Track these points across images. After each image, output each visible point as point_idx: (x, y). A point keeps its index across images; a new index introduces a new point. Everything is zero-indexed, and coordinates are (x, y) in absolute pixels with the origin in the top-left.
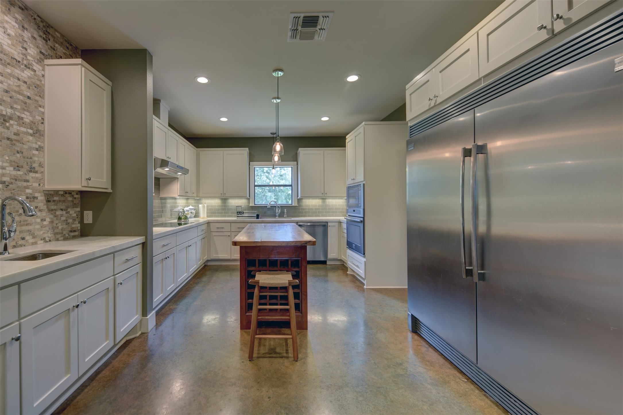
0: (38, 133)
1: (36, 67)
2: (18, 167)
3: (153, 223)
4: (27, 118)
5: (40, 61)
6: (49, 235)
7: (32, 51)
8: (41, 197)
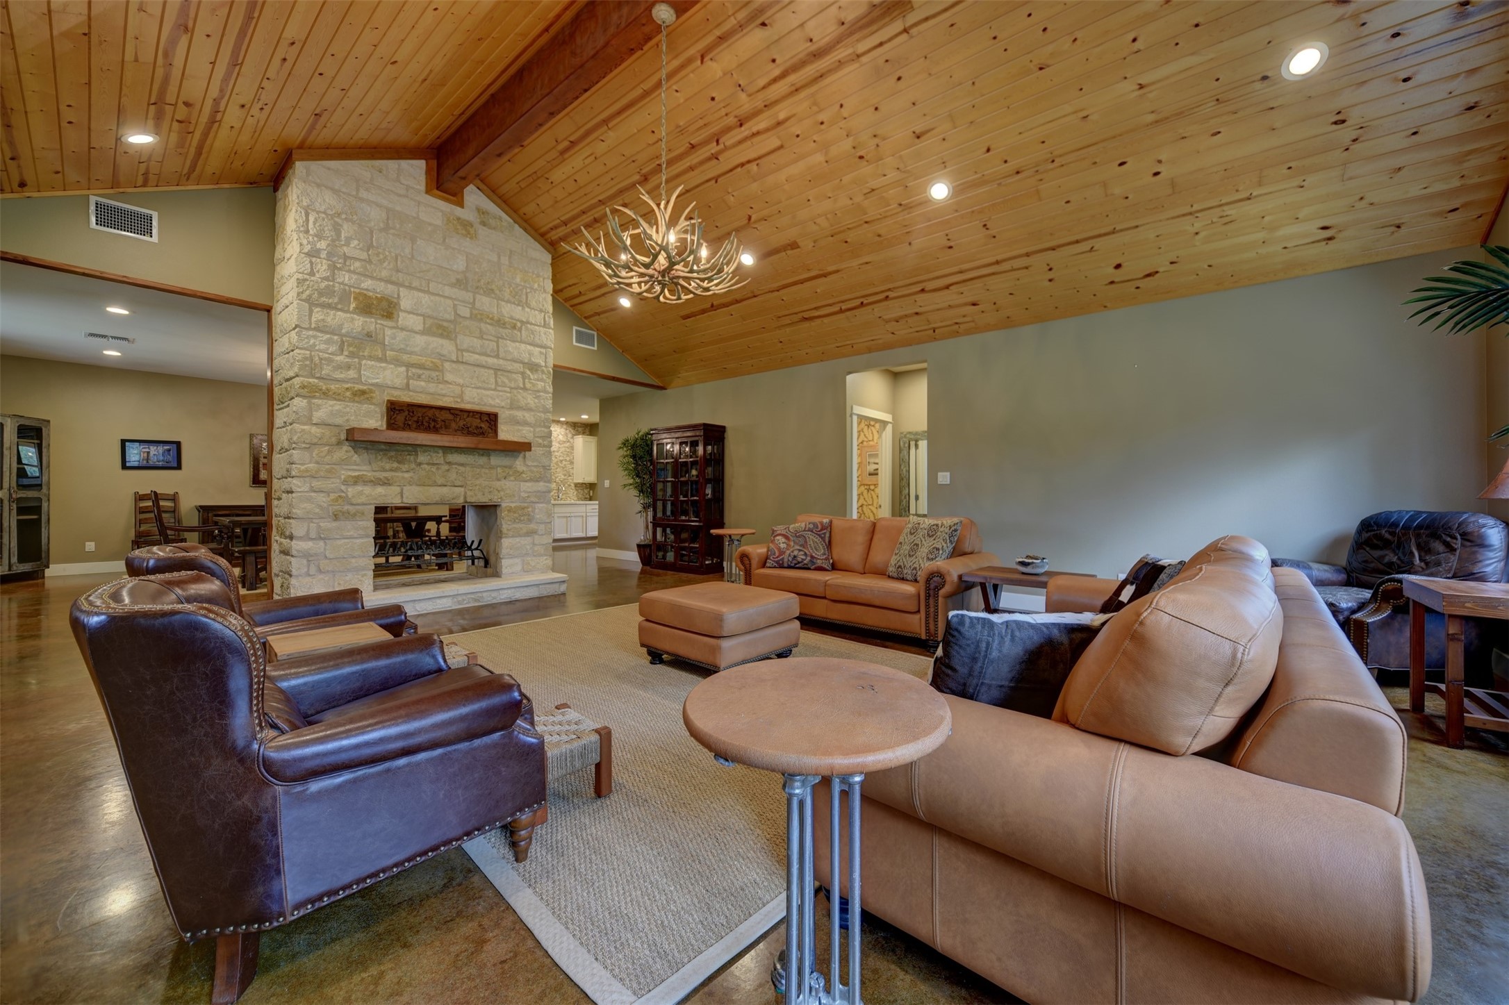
0: (572, 463)
1: (571, 440)
2: (565, 475)
3: (599, 505)
4: (568, 459)
5: (572, 438)
6: (576, 499)
7: (570, 435)
8: (573, 485)
